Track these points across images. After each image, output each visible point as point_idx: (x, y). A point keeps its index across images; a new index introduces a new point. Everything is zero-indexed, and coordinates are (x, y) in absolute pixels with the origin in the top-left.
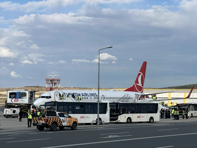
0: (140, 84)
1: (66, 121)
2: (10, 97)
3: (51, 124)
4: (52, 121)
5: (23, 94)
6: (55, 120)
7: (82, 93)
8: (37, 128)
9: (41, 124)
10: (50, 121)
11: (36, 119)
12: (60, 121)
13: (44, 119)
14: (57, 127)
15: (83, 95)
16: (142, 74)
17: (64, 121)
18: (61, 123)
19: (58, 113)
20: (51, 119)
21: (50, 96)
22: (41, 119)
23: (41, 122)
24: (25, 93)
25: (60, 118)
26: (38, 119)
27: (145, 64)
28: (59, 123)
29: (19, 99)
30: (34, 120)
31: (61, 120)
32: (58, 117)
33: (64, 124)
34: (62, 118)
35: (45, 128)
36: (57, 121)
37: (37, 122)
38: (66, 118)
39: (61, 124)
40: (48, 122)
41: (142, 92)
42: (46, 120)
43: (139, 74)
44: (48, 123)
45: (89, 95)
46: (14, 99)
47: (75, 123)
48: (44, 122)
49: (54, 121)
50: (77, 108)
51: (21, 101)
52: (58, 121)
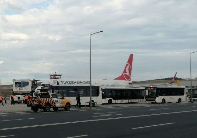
0: (128, 74)
1: (59, 102)
2: (16, 86)
3: (44, 105)
4: (46, 102)
5: (27, 83)
6: (49, 101)
7: (77, 82)
8: (32, 109)
9: (35, 105)
10: (43, 102)
11: (30, 100)
12: (53, 102)
13: (37, 101)
14: (51, 107)
15: (79, 83)
16: (129, 65)
17: (57, 102)
18: (55, 103)
19: (52, 95)
20: (45, 100)
21: (49, 84)
22: (35, 101)
23: (35, 103)
24: (28, 82)
25: (54, 99)
26: (32, 100)
27: (132, 56)
28: (52, 104)
29: (23, 87)
30: (28, 102)
31: (55, 101)
32: (51, 98)
33: (57, 105)
34: (55, 99)
35: (39, 109)
36: (50, 102)
37: (31, 103)
38: (59, 99)
39: (54, 105)
40: (41, 102)
41: (130, 80)
42: (39, 101)
43: (127, 65)
44: (41, 104)
45: (84, 83)
46: (19, 88)
47: (68, 104)
48: (37, 103)
49: (47, 102)
50: (71, 91)
51: (25, 89)
52: (52, 102)
